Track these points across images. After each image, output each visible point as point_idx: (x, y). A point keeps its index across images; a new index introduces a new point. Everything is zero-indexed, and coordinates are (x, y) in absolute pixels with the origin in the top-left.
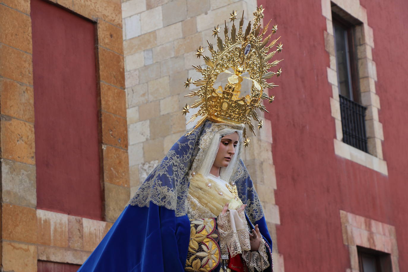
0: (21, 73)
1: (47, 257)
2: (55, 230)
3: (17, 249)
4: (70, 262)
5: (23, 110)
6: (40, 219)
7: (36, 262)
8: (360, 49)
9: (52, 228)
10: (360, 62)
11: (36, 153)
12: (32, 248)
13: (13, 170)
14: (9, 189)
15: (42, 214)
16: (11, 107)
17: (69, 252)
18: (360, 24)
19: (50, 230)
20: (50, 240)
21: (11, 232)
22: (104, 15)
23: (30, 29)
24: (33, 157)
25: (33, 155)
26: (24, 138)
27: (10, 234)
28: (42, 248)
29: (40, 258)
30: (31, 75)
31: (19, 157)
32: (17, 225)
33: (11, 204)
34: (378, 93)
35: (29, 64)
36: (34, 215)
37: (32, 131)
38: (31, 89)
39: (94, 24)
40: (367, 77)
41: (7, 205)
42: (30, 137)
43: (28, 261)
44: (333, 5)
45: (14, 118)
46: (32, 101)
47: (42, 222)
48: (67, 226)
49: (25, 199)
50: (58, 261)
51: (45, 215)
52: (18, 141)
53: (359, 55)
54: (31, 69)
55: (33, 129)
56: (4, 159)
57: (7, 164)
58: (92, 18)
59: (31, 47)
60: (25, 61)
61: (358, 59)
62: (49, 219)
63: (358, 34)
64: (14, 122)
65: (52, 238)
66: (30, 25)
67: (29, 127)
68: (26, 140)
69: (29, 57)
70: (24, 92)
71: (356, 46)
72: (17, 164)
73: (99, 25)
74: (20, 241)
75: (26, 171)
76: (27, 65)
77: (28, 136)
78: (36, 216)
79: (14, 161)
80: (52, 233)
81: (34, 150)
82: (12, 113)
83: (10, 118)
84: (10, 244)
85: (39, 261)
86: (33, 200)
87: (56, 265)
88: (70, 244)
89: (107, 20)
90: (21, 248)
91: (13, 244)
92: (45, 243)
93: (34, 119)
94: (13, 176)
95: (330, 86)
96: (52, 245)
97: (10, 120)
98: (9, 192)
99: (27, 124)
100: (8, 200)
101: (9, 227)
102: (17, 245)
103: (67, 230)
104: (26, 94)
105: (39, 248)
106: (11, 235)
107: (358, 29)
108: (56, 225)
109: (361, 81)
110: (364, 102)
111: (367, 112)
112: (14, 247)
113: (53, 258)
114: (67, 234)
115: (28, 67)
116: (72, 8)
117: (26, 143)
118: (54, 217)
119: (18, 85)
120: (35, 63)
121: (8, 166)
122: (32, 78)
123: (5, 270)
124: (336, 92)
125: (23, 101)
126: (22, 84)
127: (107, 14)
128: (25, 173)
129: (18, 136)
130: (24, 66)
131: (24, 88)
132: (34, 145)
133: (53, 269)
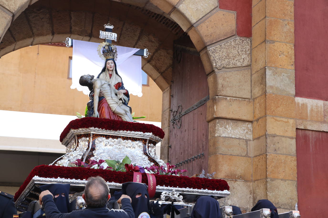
0: (284, 13)
1: (304, 127)
2: (312, 110)
3: (279, 121)
4: (326, 131)
5: (285, 36)
6: (298, 103)
7: (295, 129)
9: (309, 109)
11: (295, 62)
12: (291, 121)
13: (275, 73)
14: (272, 85)
15: (299, 100)
16: (274, 35)
17: (325, 124)
19: (307, 110)
20: (307, 116)
21: (274, 111)
24: (292, 65)
25: (293, 63)
26: (285, 53)
27: (272, 112)
28: (301, 121)
29: (298, 127)
30: (293, 14)
31: (280, 65)
32: (279, 107)
33: (273, 94)
35: (291, 7)
36: (293, 101)
37: (292, 49)
38: (293, 22)
41: (270, 95)
42: (290, 53)
43: (288, 129)
45: (277, 42)
46: (293, 30)
47: (300, 105)
48: (323, 108)
49: (285, 91)
50: (315, 130)
51: (303, 101)
52: (280, 55)
54: (293, 10)
55: (293, 48)
56: (268, 67)
57: (270, 69)
60: (288, 6)
62: (306, 103)
64: (277, 44)
65: (309, 115)
67: (289, 46)
68: (287, 54)
69: (291, 3)
70: (286, 25)
72: (279, 70)
74: (281, 116)
75: (286, 73)
76: (289, 8)
77: (289, 52)
78: (295, 102)
79: (276, 68)
80: (309, 112)
81: (293, 60)
82: (275, 38)
83: (273, 42)
84: (273, 118)
85: (297, 129)
86: (293, 92)
87: (314, 132)
88: (325, 119)
90: (282, 121)
91: (275, 118)
92: (303, 118)
93: (294, 41)
94: (275, 77)
96: (309, 119)
98: (272, 87)
99: (288, 44)
100: (271, 92)
101: (272, 107)
102: (278, 119)
103: (323, 110)
104: (288, 26)
105: (297, 121)
106: (274, 113)
108: (312, 107)
112: (276, 120)
113: (309, 128)
114: (323, 113)
117: (286, 56)
118: (311, 102)
119: (281, 21)
121: (271, 71)
122: (293, 16)
123: (268, 133)
125: (285, 30)
126: (284, 20)
128: (286, 75)
129: (280, 52)
130: (287, 9)
131: (286, 22)
132: (293, 57)
133: (311, 135)
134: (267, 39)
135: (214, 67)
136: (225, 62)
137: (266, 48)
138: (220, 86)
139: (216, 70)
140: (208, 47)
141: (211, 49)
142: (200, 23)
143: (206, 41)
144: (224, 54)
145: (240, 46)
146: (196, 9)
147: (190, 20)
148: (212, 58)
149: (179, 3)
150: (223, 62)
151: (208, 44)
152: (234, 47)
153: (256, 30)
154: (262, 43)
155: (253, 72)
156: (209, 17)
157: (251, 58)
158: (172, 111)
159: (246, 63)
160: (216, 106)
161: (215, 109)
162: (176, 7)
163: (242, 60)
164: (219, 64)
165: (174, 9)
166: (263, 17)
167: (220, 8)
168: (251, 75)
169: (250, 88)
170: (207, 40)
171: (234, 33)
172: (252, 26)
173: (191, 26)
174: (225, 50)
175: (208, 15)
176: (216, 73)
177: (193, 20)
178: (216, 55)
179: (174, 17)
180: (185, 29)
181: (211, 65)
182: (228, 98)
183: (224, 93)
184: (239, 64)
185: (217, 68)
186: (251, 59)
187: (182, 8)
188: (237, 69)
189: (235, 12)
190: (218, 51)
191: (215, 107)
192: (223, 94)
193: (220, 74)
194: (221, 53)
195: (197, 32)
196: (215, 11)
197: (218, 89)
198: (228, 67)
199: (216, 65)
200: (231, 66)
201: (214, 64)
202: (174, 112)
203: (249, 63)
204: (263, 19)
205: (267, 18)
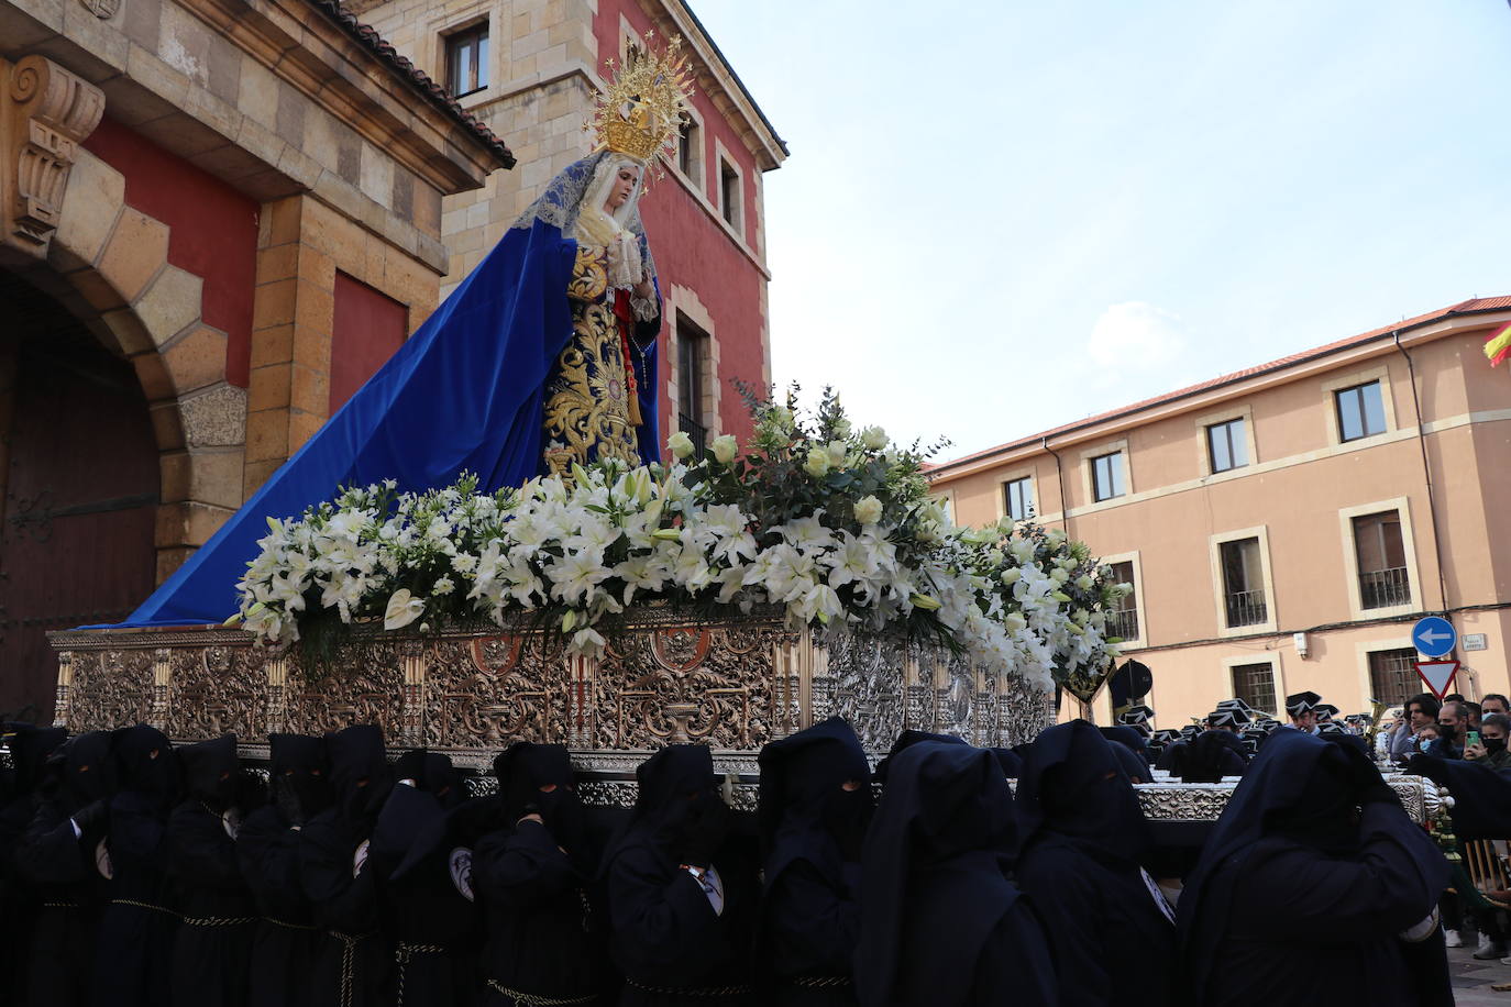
0: (318, 359)
8: (705, 364)
10: (704, 378)
16: (303, 398)
18: (707, 335)
22: (418, 300)
23: (332, 310)
30: (329, 363)
34: (721, 414)
35: (328, 350)
38: (328, 378)
39: (405, 308)
40: (710, 396)
44: (678, 310)
45: (306, 411)
46: (327, 393)
53: (704, 370)
54: (329, 355)
58: (405, 302)
59: (331, 330)
60: (323, 346)
61: (702, 374)
63: (704, 346)
64: (306, 416)
66: (333, 304)
69: (328, 342)
70: (319, 382)
71: (701, 359)
73: (411, 311)
76: (325, 351)
82: (303, 407)
83: (301, 411)
89: (421, 304)
95: (669, 401)
97: (301, 413)
99: (320, 419)
104: (321, 385)
107: (704, 341)
109: (704, 399)
110: (705, 423)
111: (708, 435)
115: (326, 354)
116: (382, 289)
119: (313, 373)
120: (335, 349)
122: (329, 366)
124: (676, 409)
125: (318, 392)
126: (317, 372)
127: (422, 298)
130: (322, 351)
131: (320, 377)
134: (292, 405)
135: (188, 440)
136: (206, 434)
137: (289, 422)
138: (195, 482)
139: (190, 448)
140: (180, 399)
141: (185, 403)
142: (172, 346)
143: (178, 386)
144: (205, 416)
145: (231, 404)
146: (164, 317)
147: (154, 337)
148: (185, 423)
149: (139, 298)
150: (204, 433)
151: (182, 392)
152: (222, 404)
153: (256, 376)
154: (279, 408)
155: (250, 460)
156: (186, 336)
157: (246, 428)
158: (13, 497)
159: (237, 440)
160: (190, 522)
161: (187, 528)
162: (131, 305)
163: (232, 433)
164: (196, 437)
165: (124, 309)
166: (283, 360)
167: (203, 320)
168: (245, 463)
169: (241, 489)
170: (179, 383)
171: (224, 376)
172: (252, 366)
173: (150, 348)
174: (207, 409)
175: (184, 333)
176: (191, 454)
177: (159, 339)
178: (193, 417)
179: (112, 322)
180: (128, 349)
181: (181, 433)
182: (210, 508)
183: (201, 496)
184: (227, 440)
185: (192, 444)
186: (246, 432)
187: (142, 309)
188: (222, 449)
189: (226, 334)
190: (196, 410)
191: (186, 524)
192: (201, 499)
193: (197, 456)
194: (200, 413)
195: (160, 362)
196: (192, 327)
197: (193, 488)
198: (210, 443)
199: (191, 438)
200: (215, 442)
201: (189, 436)
202: (23, 502)
203: (243, 440)
204: (283, 363)
205: (294, 365)
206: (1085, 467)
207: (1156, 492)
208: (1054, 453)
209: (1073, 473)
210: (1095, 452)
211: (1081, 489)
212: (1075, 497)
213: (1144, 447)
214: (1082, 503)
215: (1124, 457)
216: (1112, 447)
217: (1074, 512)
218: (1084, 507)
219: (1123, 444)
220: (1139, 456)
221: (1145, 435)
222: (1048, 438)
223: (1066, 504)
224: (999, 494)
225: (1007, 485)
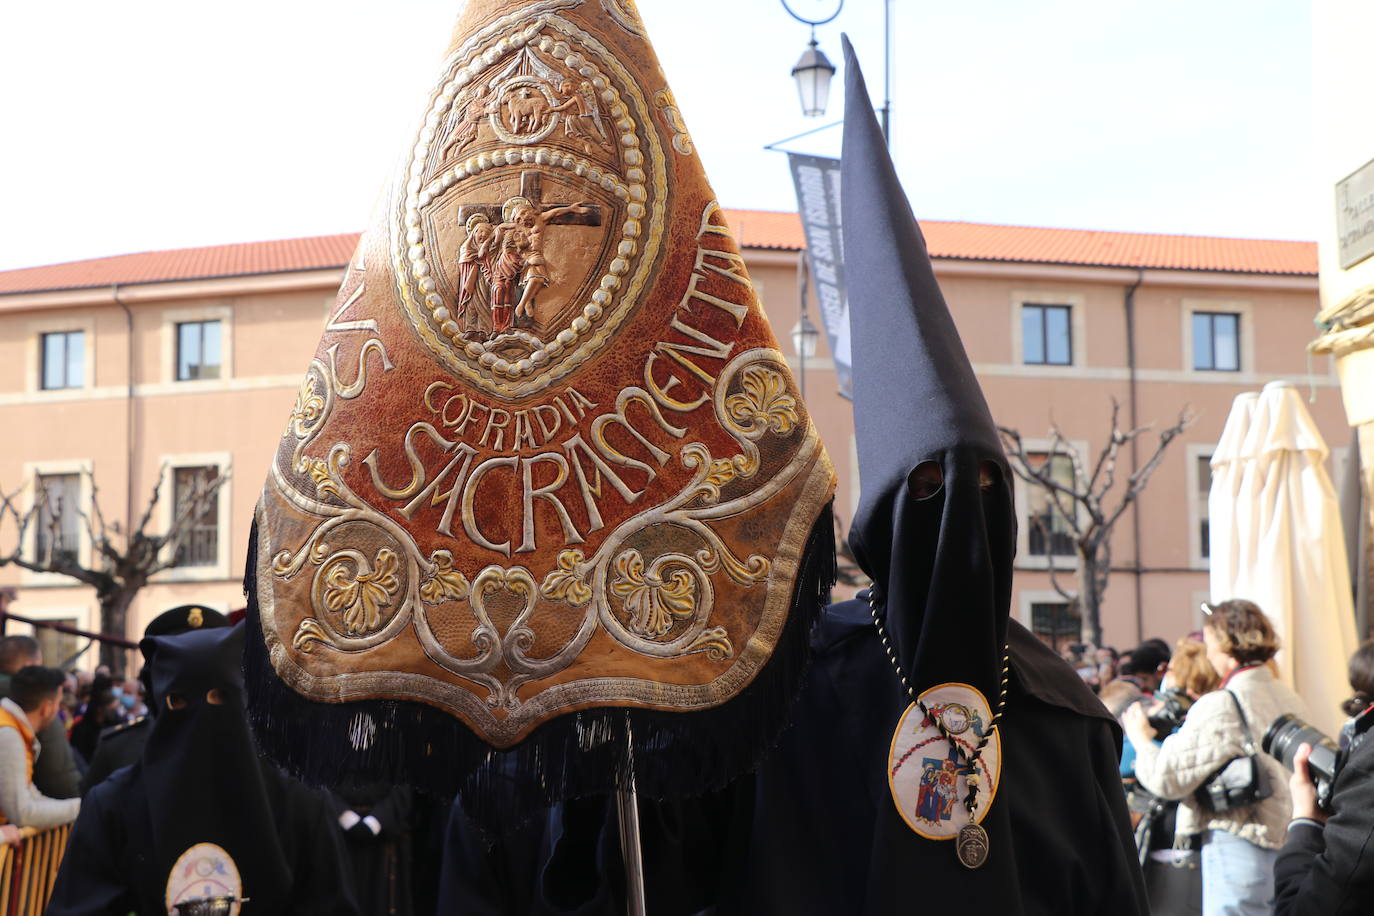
206: (167, 333)
207: (263, 382)
208: (127, 307)
209: (147, 338)
210: (184, 314)
211: (157, 360)
212: (147, 368)
213: (253, 320)
214: (157, 379)
215: (224, 329)
216: (208, 312)
217: (145, 390)
218: (160, 385)
219: (225, 311)
220: (247, 331)
221: (258, 306)
222: (120, 286)
223: (135, 377)
224: (32, 347)
225: (44, 337)
